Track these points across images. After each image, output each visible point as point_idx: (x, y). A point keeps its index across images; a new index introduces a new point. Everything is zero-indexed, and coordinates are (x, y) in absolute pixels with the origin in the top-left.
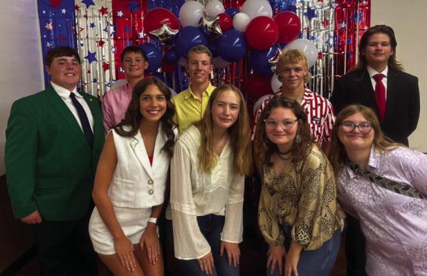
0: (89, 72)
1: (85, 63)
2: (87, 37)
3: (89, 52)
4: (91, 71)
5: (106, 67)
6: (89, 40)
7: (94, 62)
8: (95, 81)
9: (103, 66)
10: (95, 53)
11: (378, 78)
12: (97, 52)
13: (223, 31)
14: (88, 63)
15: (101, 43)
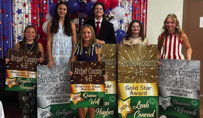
0: (18, 18)
1: (16, 14)
2: (18, 2)
3: (18, 9)
4: (19, 18)
5: (27, 16)
6: (19, 3)
7: (20, 14)
8: (21, 23)
9: (25, 16)
10: (21, 10)
11: (98, 23)
12: (22, 9)
13: (87, 2)
14: (18, 14)
15: (25, 5)
